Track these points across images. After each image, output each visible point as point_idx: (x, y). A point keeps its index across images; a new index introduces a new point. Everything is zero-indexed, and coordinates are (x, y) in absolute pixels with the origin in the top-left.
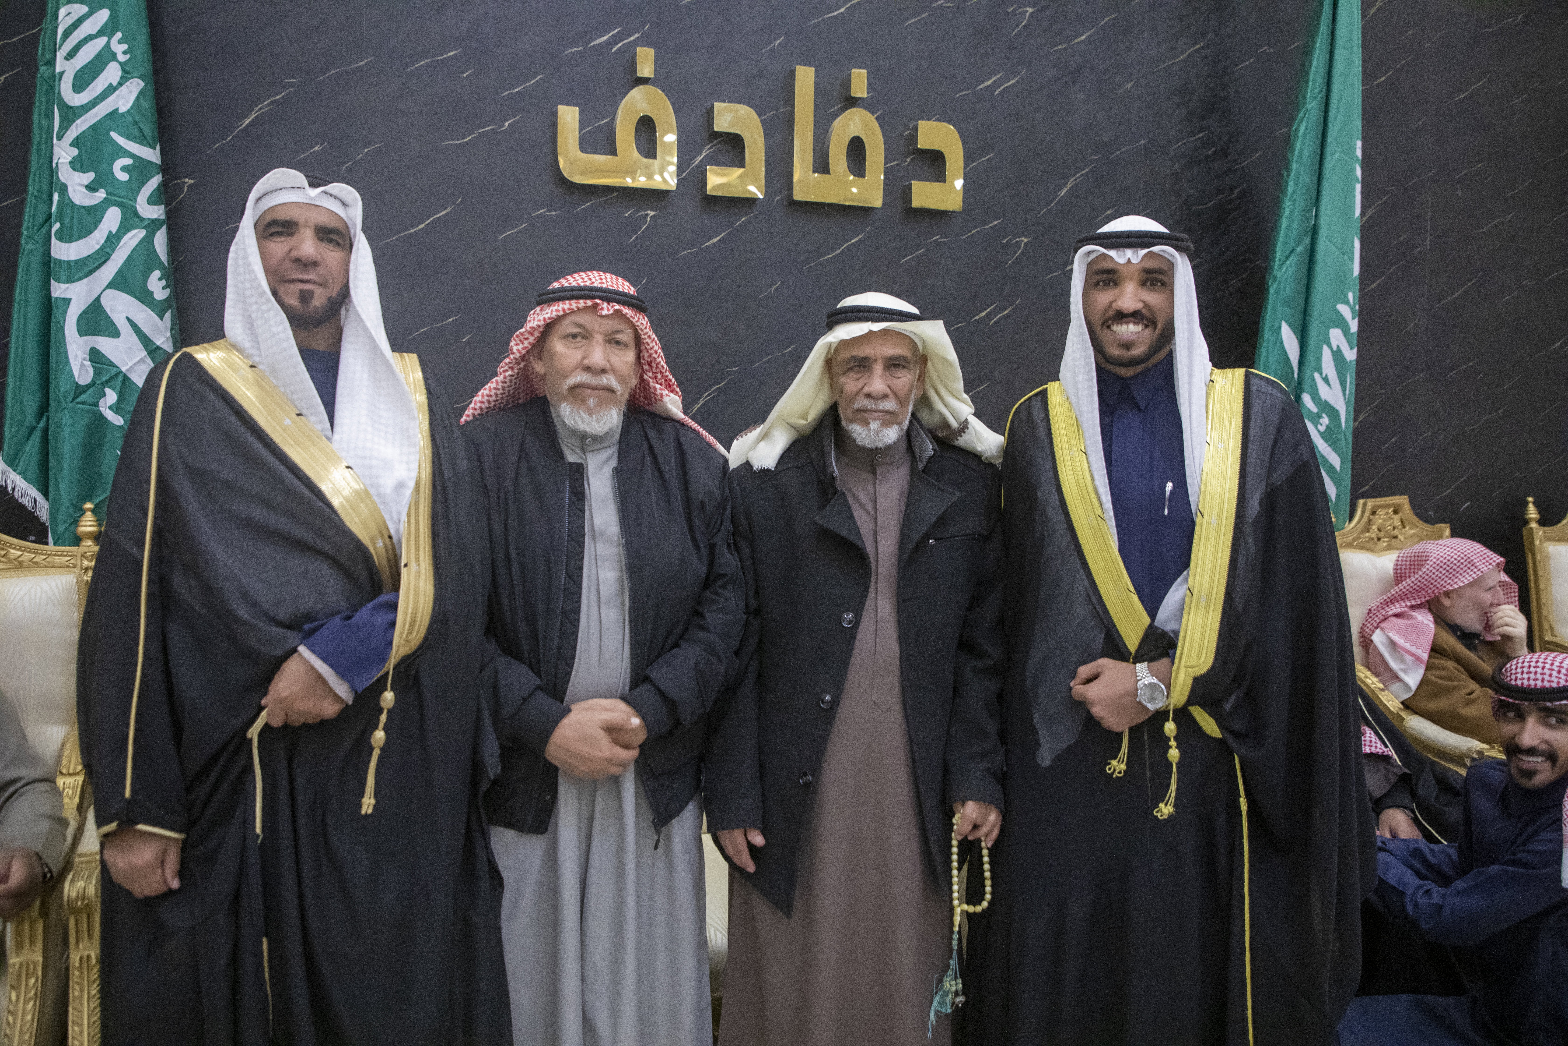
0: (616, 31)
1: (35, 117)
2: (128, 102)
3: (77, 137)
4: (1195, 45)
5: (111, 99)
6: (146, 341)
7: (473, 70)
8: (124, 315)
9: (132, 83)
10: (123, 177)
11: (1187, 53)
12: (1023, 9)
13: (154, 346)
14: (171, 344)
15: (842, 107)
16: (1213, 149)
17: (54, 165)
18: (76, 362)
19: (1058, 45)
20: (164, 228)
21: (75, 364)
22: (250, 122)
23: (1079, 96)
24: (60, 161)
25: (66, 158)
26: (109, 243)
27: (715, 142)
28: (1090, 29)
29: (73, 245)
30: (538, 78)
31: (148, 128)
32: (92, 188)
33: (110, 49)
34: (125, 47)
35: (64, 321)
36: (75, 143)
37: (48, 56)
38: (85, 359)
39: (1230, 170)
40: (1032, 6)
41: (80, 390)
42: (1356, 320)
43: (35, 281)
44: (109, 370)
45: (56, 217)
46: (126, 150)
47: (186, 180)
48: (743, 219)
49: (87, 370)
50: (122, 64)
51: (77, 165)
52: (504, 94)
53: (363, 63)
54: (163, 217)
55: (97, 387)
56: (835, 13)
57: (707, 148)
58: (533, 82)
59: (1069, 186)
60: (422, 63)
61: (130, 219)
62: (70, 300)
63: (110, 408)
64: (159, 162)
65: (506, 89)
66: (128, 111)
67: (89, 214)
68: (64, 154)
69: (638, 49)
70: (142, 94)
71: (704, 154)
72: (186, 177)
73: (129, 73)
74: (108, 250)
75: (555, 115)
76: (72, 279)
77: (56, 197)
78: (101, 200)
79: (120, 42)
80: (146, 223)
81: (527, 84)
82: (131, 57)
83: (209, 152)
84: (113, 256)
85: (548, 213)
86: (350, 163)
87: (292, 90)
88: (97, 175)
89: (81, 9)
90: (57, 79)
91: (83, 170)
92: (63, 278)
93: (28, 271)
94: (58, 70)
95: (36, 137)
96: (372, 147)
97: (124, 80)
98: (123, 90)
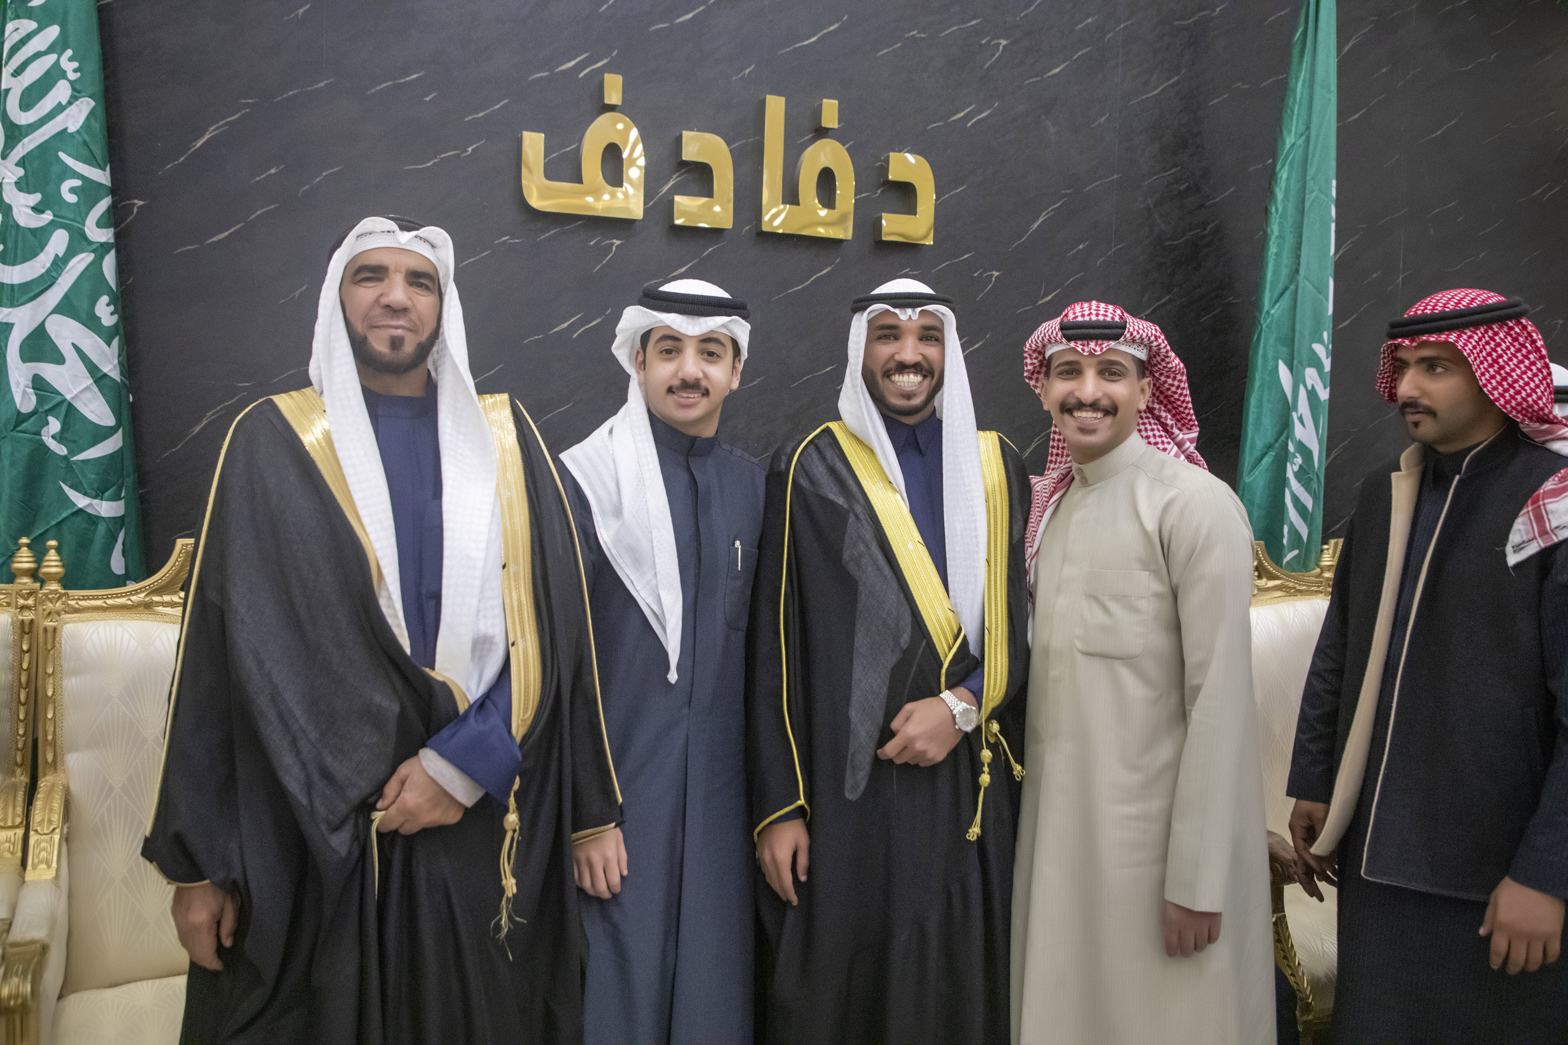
0: (584, 56)
2: (78, 122)
3: (24, 157)
4: (1169, 79)
5: (60, 118)
6: (92, 368)
7: (435, 94)
8: (70, 341)
9: (82, 102)
10: (71, 199)
11: (1161, 88)
12: (996, 41)
13: (101, 374)
14: (118, 372)
15: (812, 137)
16: (1186, 184)
18: (18, 390)
19: (1031, 77)
20: (113, 252)
21: (17, 392)
22: (205, 143)
23: (1052, 130)
24: (7, 181)
25: (11, 178)
26: (55, 267)
27: (683, 171)
28: (1064, 62)
29: (17, 268)
30: (502, 103)
31: (98, 149)
32: (38, 209)
33: (60, 66)
34: (76, 65)
35: (6, 346)
36: (21, 163)
38: (27, 387)
39: (1202, 206)
40: (1005, 38)
41: (21, 418)
42: (1330, 359)
44: (53, 398)
46: (74, 171)
47: (136, 201)
48: (710, 249)
49: (30, 398)
50: (72, 83)
51: (23, 185)
52: (467, 119)
53: (322, 84)
54: (112, 241)
55: (40, 415)
56: (806, 43)
57: (675, 176)
58: (497, 107)
59: (1040, 220)
60: (384, 85)
61: (78, 242)
62: (13, 324)
63: (53, 437)
64: (109, 184)
65: (470, 114)
66: (78, 132)
67: (35, 236)
68: (9, 174)
69: (607, 76)
70: (92, 113)
71: (671, 183)
72: (135, 199)
73: (79, 92)
74: (54, 274)
75: (519, 142)
76: (16, 303)
78: (47, 222)
79: (71, 59)
80: (94, 247)
81: (492, 109)
82: (81, 75)
83: (160, 173)
84: (60, 280)
85: (511, 241)
86: (308, 187)
87: (248, 110)
88: (44, 196)
89: (30, 25)
90: (4, 96)
91: (29, 191)
92: (6, 302)
94: (5, 86)
96: (331, 171)
97: (73, 98)
98: (73, 108)
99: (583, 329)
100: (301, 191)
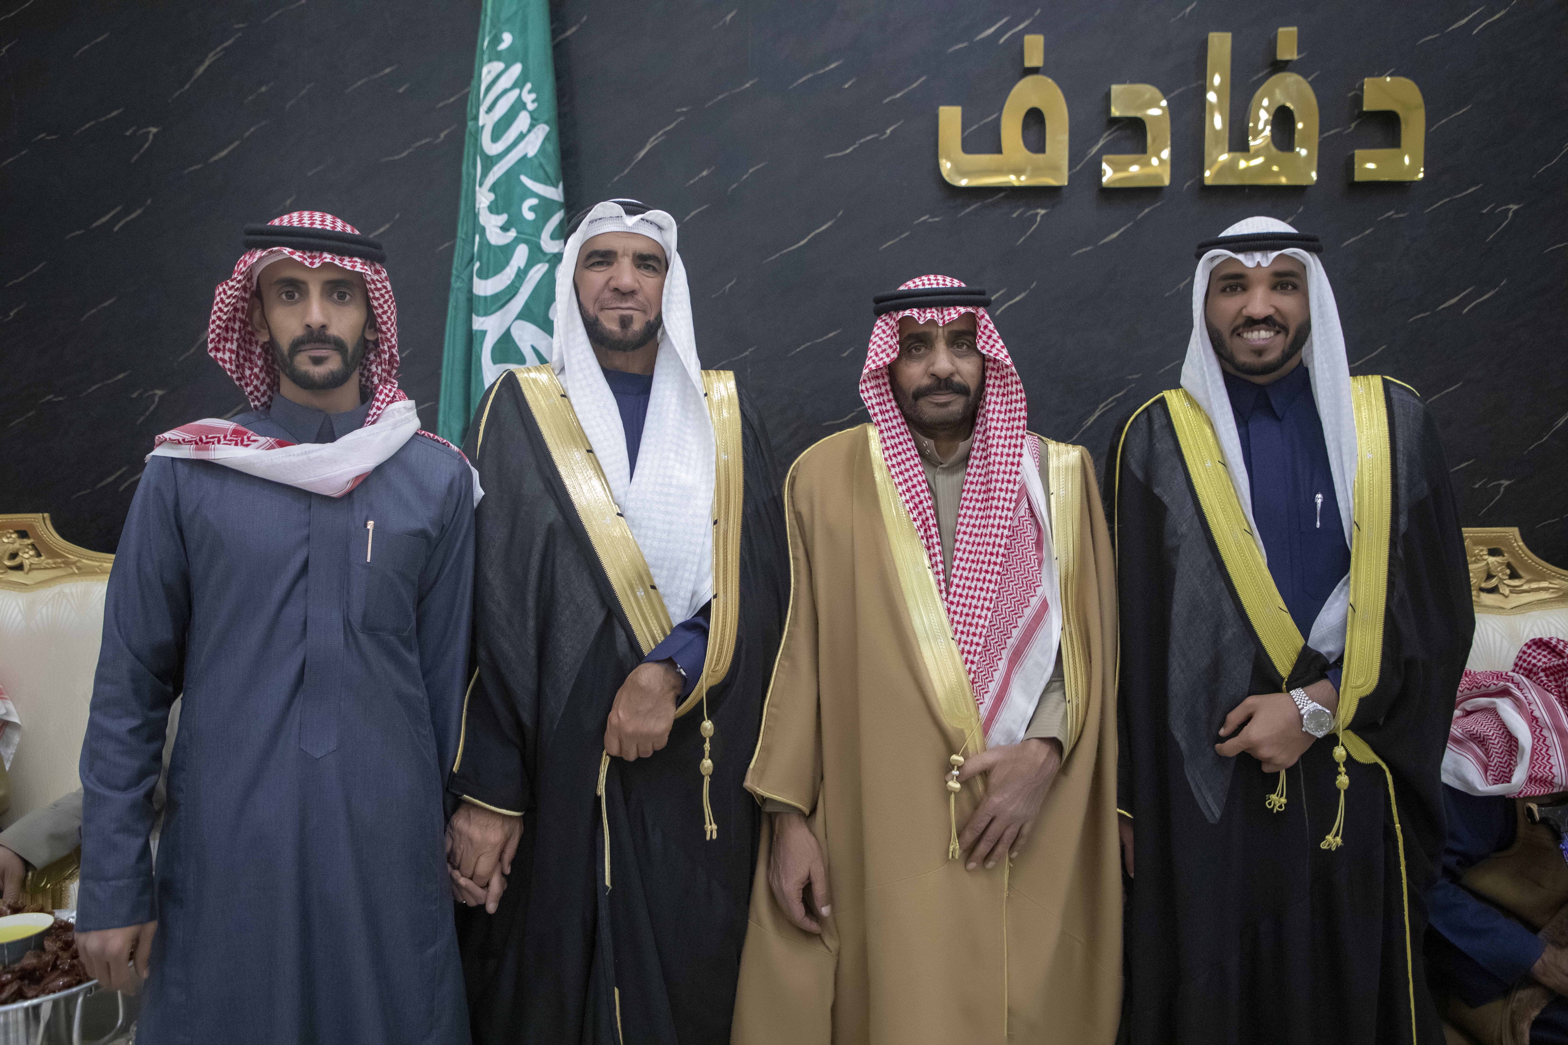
0: (1004, 21)
1: (464, 167)
2: (535, 147)
3: (494, 183)
5: (521, 145)
7: (854, 80)
8: (529, 344)
9: (539, 129)
10: (529, 216)
15: (1266, 73)
17: (477, 210)
22: (647, 153)
24: (482, 205)
25: (485, 203)
26: (518, 278)
27: (1112, 129)
29: (490, 281)
30: (921, 80)
31: (552, 169)
32: (505, 228)
33: (522, 99)
34: (533, 96)
35: (481, 350)
36: (493, 189)
37: (474, 111)
43: (462, 315)
45: (477, 258)
46: (533, 191)
48: (1146, 211)
50: (531, 113)
51: (494, 209)
52: (886, 101)
53: (750, 84)
57: (1104, 136)
58: (917, 83)
60: (804, 78)
61: (536, 254)
62: (486, 332)
64: (562, 200)
65: (890, 94)
66: (536, 156)
67: (502, 252)
68: (483, 199)
69: (1027, 37)
70: (547, 138)
71: (1102, 142)
73: (536, 120)
74: (517, 285)
75: (936, 117)
76: (488, 313)
77: (477, 238)
78: (511, 239)
79: (530, 92)
80: (548, 258)
81: (910, 88)
82: (539, 104)
83: (609, 185)
84: (522, 290)
85: (931, 220)
86: (737, 184)
87: (682, 119)
88: (510, 216)
89: (499, 66)
90: (480, 131)
91: (498, 213)
92: (482, 312)
93: (456, 308)
94: (481, 123)
95: (464, 186)
96: (757, 167)
97: (532, 126)
98: (532, 136)
99: (1009, 305)
100: (730, 189)
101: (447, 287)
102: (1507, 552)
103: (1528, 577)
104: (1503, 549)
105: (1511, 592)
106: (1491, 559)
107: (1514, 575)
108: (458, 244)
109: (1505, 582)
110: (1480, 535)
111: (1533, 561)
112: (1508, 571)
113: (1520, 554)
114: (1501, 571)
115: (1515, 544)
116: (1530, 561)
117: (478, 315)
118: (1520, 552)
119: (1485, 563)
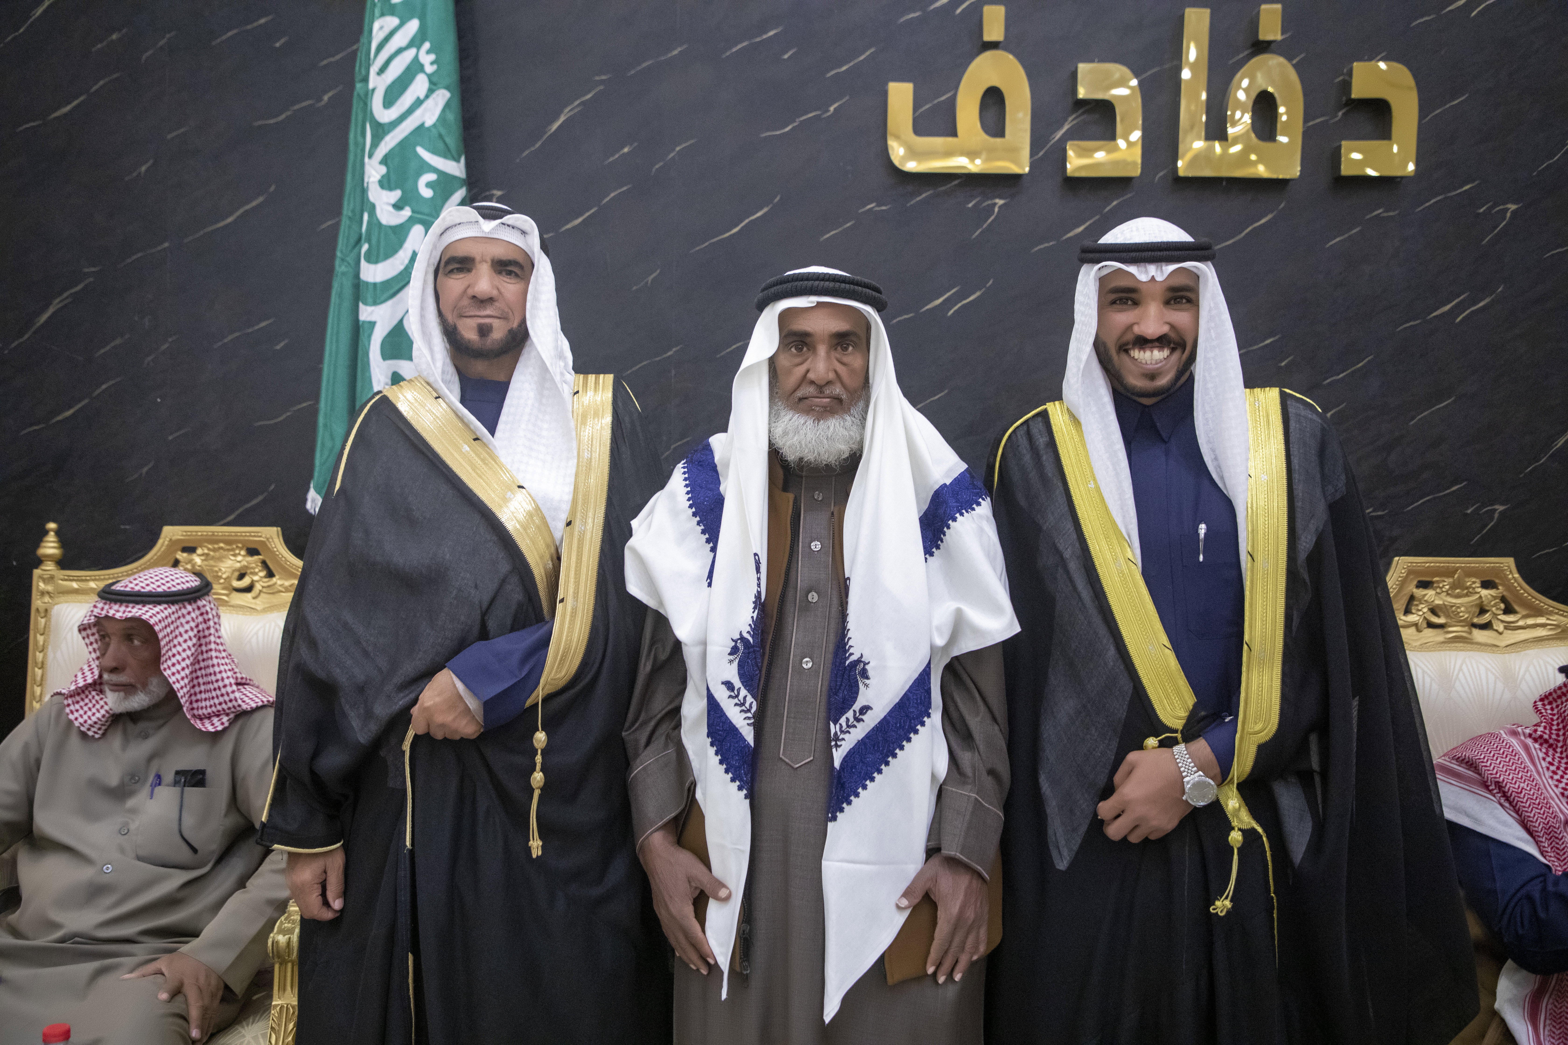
1: (352, 136)
2: (434, 115)
3: (386, 155)
5: (418, 113)
7: (794, 50)
9: (438, 95)
10: (427, 193)
15: (1247, 55)
17: (365, 185)
22: (560, 127)
24: (372, 179)
25: (375, 177)
27: (1079, 112)
29: (380, 266)
30: (868, 53)
31: (453, 140)
32: (398, 206)
33: (419, 60)
34: (432, 57)
35: (370, 344)
36: (384, 161)
37: (363, 72)
38: (387, 384)
43: (347, 304)
45: (366, 239)
46: (430, 165)
47: (495, 192)
48: (1115, 203)
50: (429, 76)
51: (386, 184)
52: (829, 75)
53: (676, 52)
57: (1070, 119)
58: (862, 58)
60: (739, 47)
62: (375, 323)
64: (463, 176)
65: (832, 69)
66: (434, 125)
67: (395, 233)
68: (373, 172)
69: (987, 9)
70: (448, 105)
71: (1066, 127)
72: (494, 188)
73: (435, 84)
75: (885, 94)
76: (378, 301)
77: (366, 217)
78: (406, 218)
79: (428, 52)
81: (856, 61)
82: (438, 67)
83: (518, 161)
85: (877, 209)
86: (661, 164)
87: (602, 87)
88: (403, 192)
89: (392, 21)
90: (370, 95)
91: (390, 189)
92: (370, 300)
93: (340, 295)
94: (371, 86)
95: (351, 157)
96: (684, 145)
97: (431, 91)
98: (430, 102)
99: (959, 305)
100: (654, 170)
101: (330, 271)
102: (1501, 585)
103: (1524, 613)
104: (1497, 581)
105: (1506, 628)
106: (1485, 592)
107: (1509, 610)
108: (343, 223)
109: (1499, 617)
110: (1473, 565)
111: (1529, 595)
112: (1502, 606)
113: (1516, 587)
114: (1495, 605)
115: (1510, 576)
116: (1526, 595)
117: (366, 304)
118: (1516, 584)
119: (1477, 596)
